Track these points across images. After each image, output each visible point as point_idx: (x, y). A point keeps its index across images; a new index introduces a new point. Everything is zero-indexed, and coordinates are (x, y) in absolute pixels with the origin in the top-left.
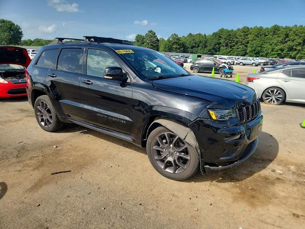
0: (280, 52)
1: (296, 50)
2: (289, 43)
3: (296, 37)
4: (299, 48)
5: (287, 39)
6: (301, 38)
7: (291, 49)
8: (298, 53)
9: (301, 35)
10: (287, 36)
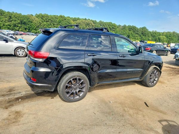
0: (9, 27)
1: (18, 26)
2: (13, 22)
3: (16, 19)
4: (20, 25)
5: (11, 20)
6: (19, 20)
7: (15, 26)
8: (20, 28)
9: (19, 18)
10: (10, 17)
